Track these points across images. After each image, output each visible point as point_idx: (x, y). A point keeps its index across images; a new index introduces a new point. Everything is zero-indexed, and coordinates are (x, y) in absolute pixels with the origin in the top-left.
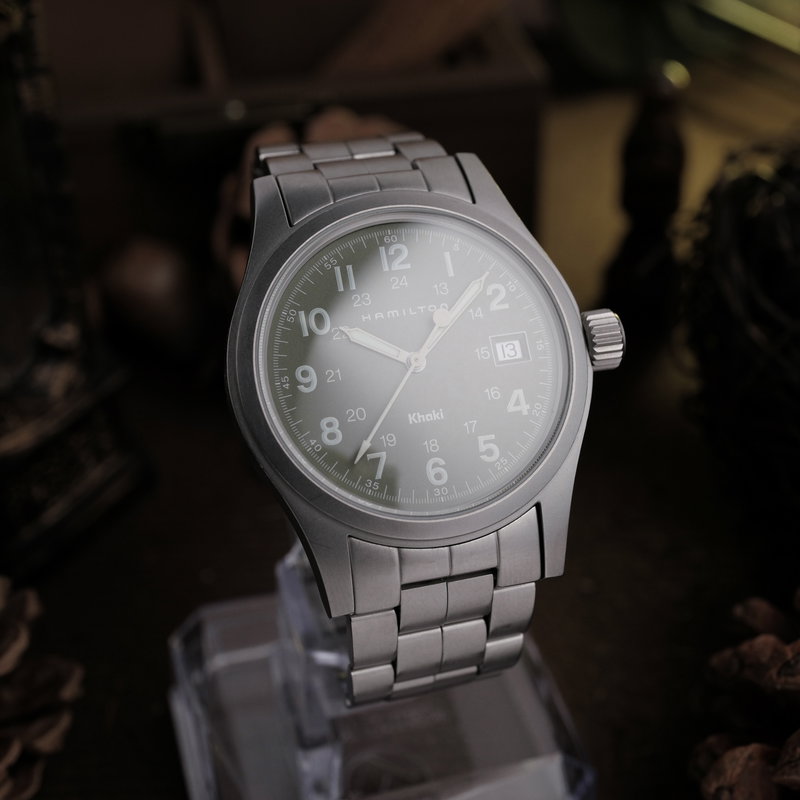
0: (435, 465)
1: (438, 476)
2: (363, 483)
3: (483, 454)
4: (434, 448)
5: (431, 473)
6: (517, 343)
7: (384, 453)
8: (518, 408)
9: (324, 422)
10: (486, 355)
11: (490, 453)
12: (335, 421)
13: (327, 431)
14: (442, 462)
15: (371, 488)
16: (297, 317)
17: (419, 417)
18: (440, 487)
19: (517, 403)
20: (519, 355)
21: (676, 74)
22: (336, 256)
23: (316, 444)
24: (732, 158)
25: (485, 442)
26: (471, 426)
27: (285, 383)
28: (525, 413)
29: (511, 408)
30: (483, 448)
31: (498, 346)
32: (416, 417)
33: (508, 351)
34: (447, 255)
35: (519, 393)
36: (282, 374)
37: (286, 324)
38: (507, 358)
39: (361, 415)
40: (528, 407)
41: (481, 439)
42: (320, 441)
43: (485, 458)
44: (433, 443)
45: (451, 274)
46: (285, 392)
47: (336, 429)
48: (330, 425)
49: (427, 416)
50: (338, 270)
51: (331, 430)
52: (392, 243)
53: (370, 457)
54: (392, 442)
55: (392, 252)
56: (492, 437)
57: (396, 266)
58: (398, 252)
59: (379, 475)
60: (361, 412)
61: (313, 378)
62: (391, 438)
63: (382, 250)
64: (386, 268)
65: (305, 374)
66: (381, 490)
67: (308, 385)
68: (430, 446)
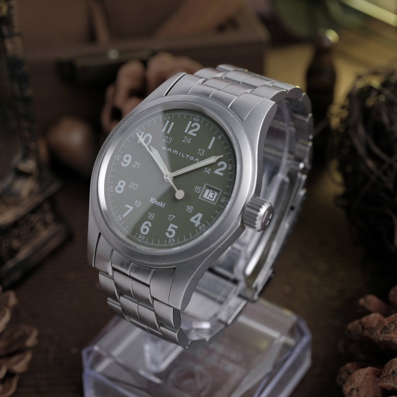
0: (147, 225)
1: (145, 230)
2: (117, 215)
3: (168, 232)
4: (152, 218)
5: (143, 227)
7: (131, 208)
8: (195, 222)
9: (121, 181)
10: (198, 191)
11: (170, 233)
12: (125, 184)
13: (119, 185)
14: (150, 225)
15: (118, 219)
16: (140, 134)
17: (155, 201)
18: (142, 235)
19: (196, 219)
20: (213, 200)
21: (332, 36)
22: (171, 116)
23: (111, 189)
25: (172, 228)
26: (171, 217)
27: (118, 158)
28: (196, 225)
29: (192, 220)
30: (169, 229)
31: (207, 191)
33: (211, 195)
34: (214, 138)
35: (200, 215)
36: (120, 154)
38: (208, 198)
40: (199, 223)
41: (172, 225)
42: (114, 188)
43: (167, 234)
44: (153, 215)
45: (210, 147)
46: (116, 161)
47: (122, 187)
49: (158, 202)
50: (168, 122)
51: (121, 185)
52: (196, 122)
53: (127, 206)
54: (138, 205)
55: (193, 126)
56: (176, 227)
57: (190, 133)
58: (196, 127)
59: (124, 216)
60: (136, 186)
61: (129, 161)
62: (139, 203)
63: (190, 122)
64: (186, 131)
65: (127, 158)
66: (121, 222)
67: (125, 163)
68: (150, 216)
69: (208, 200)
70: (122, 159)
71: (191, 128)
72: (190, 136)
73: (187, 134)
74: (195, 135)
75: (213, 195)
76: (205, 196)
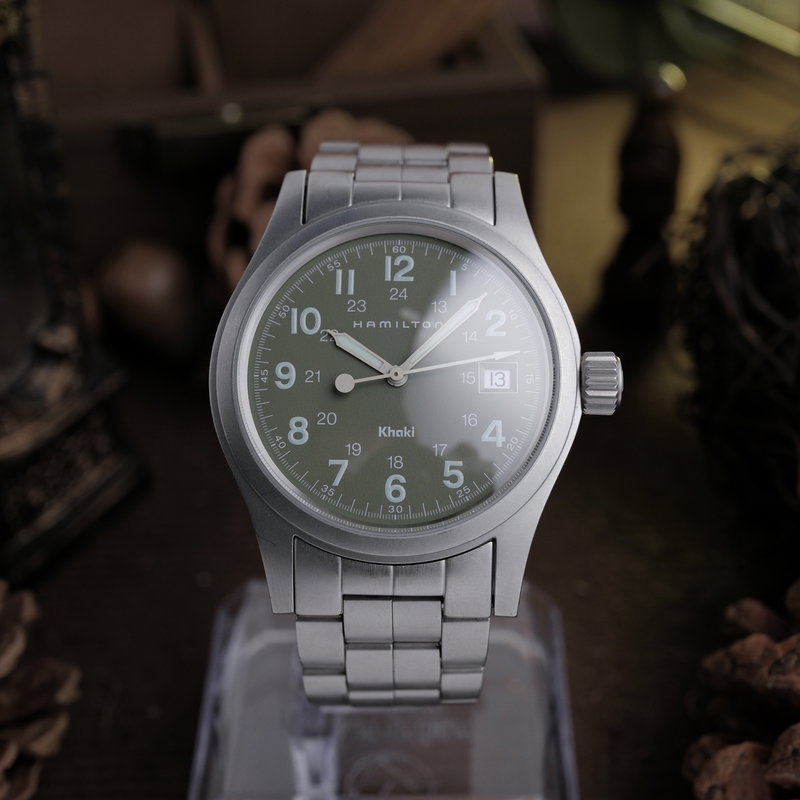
0: (396, 482)
1: (396, 493)
2: (319, 487)
3: (447, 479)
4: (398, 465)
5: (389, 488)
6: (507, 374)
7: (345, 463)
8: (492, 439)
9: (293, 421)
10: (471, 380)
11: (454, 479)
12: (305, 422)
13: (295, 429)
14: (402, 479)
15: (326, 493)
16: (289, 314)
17: (390, 431)
18: (396, 505)
19: (494, 434)
20: (507, 386)
21: (672, 76)
22: (341, 260)
23: (280, 441)
24: (728, 159)
25: (452, 468)
26: (440, 449)
27: (263, 377)
28: (499, 445)
30: (448, 472)
32: (386, 431)
33: (496, 379)
34: (453, 274)
35: (497, 424)
36: (262, 367)
37: (277, 319)
38: (494, 387)
39: (332, 420)
40: (504, 439)
41: (448, 464)
42: (286, 439)
43: (448, 483)
44: (398, 459)
45: (453, 292)
46: (262, 385)
47: (304, 430)
48: (299, 424)
49: (398, 431)
50: (340, 273)
51: (299, 429)
52: (399, 254)
53: (332, 462)
54: (357, 452)
55: (398, 262)
56: (460, 463)
57: (399, 277)
58: (404, 264)
59: (337, 482)
60: (332, 417)
61: (293, 375)
62: (357, 447)
63: (389, 259)
64: (388, 278)
65: (285, 370)
66: (335, 497)
67: (285, 382)
68: (393, 462)
69: (495, 390)
70: (273, 377)
71: (395, 270)
72: (401, 285)
73: (393, 283)
74: (412, 279)
75: (503, 379)
76: (487, 385)
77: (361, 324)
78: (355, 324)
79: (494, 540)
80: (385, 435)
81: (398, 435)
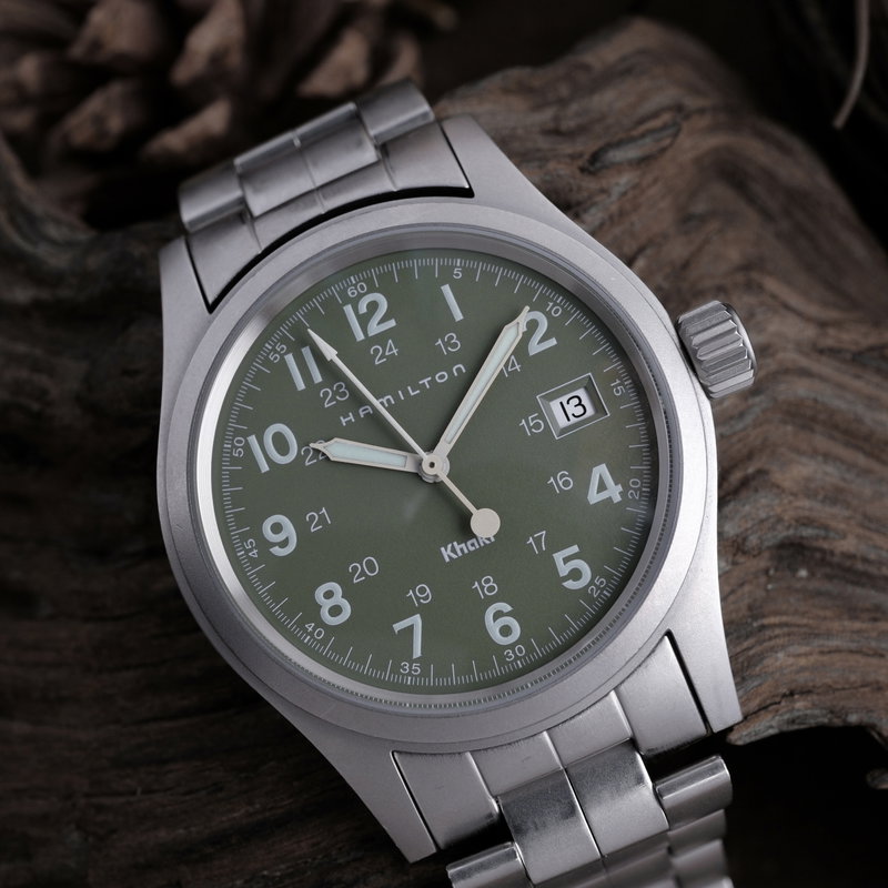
0: (498, 615)
1: (506, 631)
2: (395, 671)
3: (566, 578)
4: (491, 589)
5: (493, 628)
7: (417, 621)
8: (604, 495)
9: (320, 593)
10: (537, 426)
11: (576, 574)
12: (336, 587)
13: (326, 605)
14: (506, 608)
15: (409, 674)
16: (247, 447)
17: (458, 547)
18: (512, 646)
19: (602, 487)
20: (590, 411)
22: (284, 340)
23: (314, 629)
25: (566, 560)
26: (537, 541)
27: (251, 550)
28: (617, 498)
29: (594, 497)
30: (564, 570)
31: (555, 406)
32: (453, 550)
33: (572, 409)
34: (446, 290)
35: (601, 471)
36: (244, 537)
37: (234, 461)
38: (573, 420)
39: (372, 568)
40: (620, 488)
41: (559, 557)
42: (320, 623)
43: (570, 584)
44: (487, 581)
45: (458, 315)
46: (254, 562)
47: (338, 599)
48: (329, 595)
49: (469, 543)
50: (290, 358)
51: (332, 601)
52: (361, 296)
53: (398, 627)
54: (427, 598)
55: (363, 309)
56: (575, 549)
57: (375, 328)
58: (373, 306)
59: (417, 653)
60: (370, 564)
61: (290, 530)
62: (422, 591)
63: (348, 309)
64: (360, 336)
65: (277, 528)
66: (425, 674)
67: (284, 544)
68: (482, 588)
69: (577, 425)
70: (265, 545)
71: (364, 321)
72: (381, 338)
73: (370, 341)
74: (392, 323)
75: (580, 404)
76: (562, 422)
77: (351, 417)
78: (344, 421)
79: (669, 634)
80: (454, 556)
81: (472, 549)
